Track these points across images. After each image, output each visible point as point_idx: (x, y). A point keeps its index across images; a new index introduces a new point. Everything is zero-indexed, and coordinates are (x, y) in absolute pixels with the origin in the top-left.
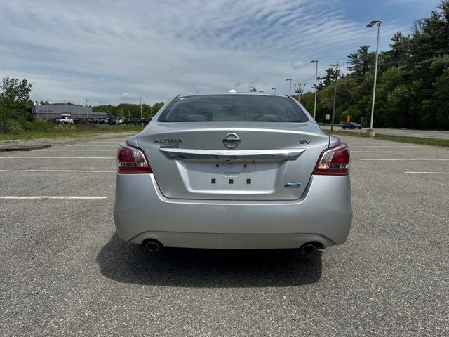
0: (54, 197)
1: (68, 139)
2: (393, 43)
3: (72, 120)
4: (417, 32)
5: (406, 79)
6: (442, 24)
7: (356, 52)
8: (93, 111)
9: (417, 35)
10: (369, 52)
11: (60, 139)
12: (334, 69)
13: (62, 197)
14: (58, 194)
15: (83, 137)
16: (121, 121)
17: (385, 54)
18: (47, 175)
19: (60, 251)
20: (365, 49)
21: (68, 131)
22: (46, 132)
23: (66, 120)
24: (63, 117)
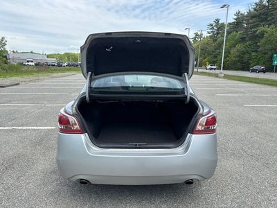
0: (20, 128)
1: (31, 77)
2: (235, 17)
3: (33, 64)
4: (249, 10)
5: (243, 40)
6: (265, 6)
7: (212, 23)
8: (48, 57)
9: (249, 13)
10: (220, 22)
11: (26, 78)
12: (199, 33)
13: (25, 128)
14: (22, 125)
15: (41, 76)
16: (66, 64)
17: (230, 24)
18: (16, 108)
19: (22, 176)
20: (218, 20)
21: (31, 71)
22: (17, 72)
23: (30, 63)
24: (28, 61)
